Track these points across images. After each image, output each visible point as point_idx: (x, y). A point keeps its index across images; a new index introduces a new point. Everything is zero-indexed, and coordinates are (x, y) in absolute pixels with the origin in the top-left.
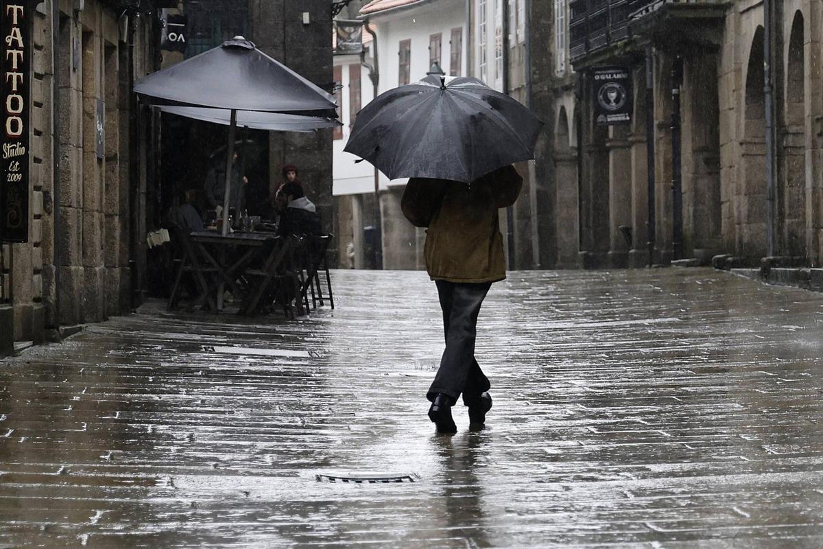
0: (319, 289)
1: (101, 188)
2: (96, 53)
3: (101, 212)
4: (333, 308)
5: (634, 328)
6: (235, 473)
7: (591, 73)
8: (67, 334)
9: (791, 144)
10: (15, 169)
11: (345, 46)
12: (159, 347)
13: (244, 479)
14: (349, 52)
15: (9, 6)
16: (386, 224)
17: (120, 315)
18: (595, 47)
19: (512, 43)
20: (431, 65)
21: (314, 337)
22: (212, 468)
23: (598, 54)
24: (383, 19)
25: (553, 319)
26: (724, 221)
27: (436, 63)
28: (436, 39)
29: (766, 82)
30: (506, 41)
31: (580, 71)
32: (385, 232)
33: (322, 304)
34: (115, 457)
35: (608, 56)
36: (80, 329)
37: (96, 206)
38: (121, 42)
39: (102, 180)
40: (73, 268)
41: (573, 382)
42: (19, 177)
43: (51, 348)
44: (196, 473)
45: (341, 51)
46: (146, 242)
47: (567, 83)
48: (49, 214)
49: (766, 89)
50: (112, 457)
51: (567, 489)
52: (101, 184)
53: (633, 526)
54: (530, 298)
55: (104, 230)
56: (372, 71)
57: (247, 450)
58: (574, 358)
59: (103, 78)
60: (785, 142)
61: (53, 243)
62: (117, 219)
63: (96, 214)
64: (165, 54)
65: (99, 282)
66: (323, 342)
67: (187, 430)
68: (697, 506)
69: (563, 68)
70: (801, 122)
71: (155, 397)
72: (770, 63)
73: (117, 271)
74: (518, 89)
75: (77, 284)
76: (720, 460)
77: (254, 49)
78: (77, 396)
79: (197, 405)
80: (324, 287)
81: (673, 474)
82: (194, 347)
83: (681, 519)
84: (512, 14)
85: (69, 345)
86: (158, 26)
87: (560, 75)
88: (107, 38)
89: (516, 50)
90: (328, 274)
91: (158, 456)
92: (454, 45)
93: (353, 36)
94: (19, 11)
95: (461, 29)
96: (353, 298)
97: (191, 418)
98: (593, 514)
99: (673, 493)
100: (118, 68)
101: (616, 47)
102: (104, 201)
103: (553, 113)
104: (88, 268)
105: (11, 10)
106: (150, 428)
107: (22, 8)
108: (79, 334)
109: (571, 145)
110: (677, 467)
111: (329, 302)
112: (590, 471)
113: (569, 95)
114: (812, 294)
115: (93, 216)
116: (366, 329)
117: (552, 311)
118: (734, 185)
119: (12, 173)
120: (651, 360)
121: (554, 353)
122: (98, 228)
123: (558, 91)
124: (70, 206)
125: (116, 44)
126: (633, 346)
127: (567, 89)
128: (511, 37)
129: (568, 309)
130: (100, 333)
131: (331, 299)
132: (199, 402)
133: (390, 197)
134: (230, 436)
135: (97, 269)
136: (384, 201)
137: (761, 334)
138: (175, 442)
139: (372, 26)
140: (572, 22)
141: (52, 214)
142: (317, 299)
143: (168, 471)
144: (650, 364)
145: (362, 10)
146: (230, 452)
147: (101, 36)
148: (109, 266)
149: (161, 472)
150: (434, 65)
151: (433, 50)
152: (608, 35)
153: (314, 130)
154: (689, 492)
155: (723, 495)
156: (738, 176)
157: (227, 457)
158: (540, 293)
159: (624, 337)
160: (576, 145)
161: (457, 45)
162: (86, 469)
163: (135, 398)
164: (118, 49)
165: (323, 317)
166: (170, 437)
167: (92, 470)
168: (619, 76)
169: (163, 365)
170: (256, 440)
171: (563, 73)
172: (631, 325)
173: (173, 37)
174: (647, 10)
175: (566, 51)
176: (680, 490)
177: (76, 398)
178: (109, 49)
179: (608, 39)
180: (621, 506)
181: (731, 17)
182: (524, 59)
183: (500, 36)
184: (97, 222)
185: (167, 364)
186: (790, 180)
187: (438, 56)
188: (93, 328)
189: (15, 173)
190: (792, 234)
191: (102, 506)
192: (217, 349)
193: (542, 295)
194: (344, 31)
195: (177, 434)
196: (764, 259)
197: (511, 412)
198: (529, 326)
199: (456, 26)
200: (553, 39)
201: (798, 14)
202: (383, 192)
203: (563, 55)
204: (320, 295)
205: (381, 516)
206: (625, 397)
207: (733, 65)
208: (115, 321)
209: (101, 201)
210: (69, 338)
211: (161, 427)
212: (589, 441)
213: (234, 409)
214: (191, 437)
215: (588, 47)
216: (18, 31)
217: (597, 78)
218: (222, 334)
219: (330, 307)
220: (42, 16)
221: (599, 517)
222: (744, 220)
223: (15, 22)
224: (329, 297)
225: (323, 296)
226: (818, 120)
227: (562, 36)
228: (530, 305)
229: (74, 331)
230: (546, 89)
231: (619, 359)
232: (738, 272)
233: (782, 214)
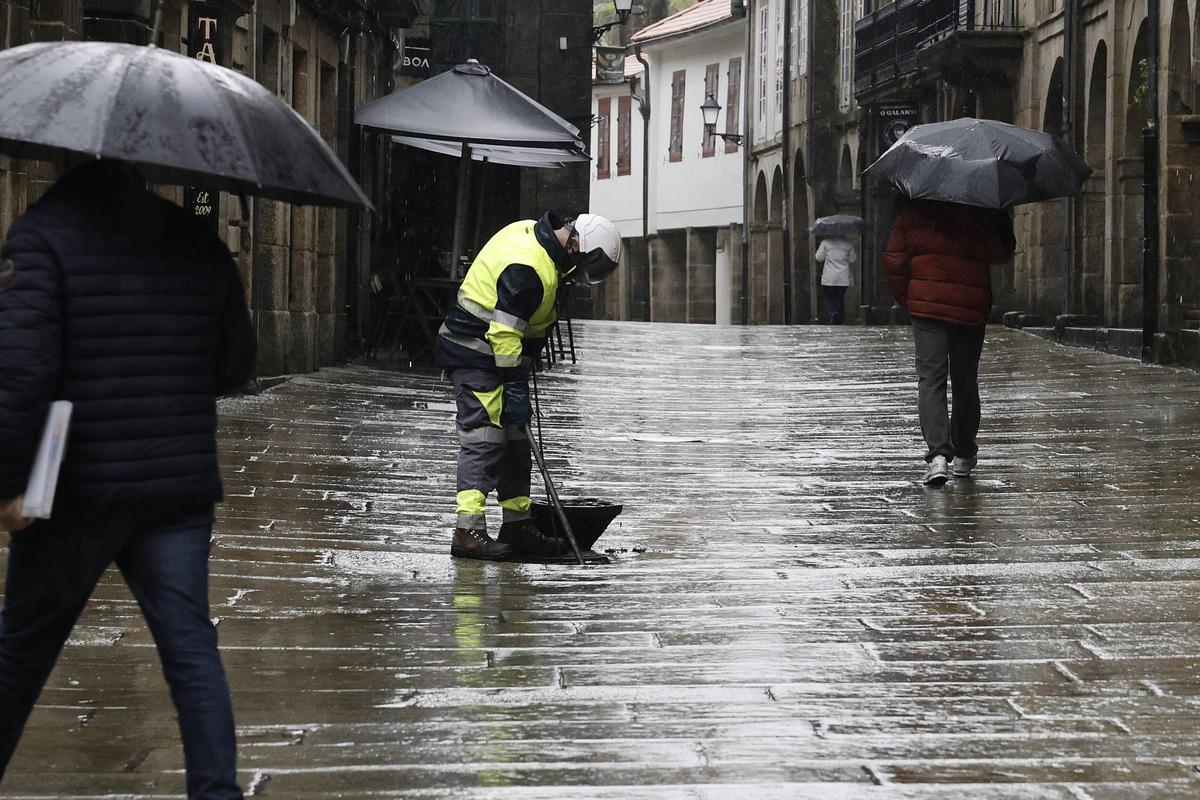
0: (560, 341)
1: (314, 225)
2: (311, 77)
3: (312, 251)
4: (574, 362)
5: (903, 392)
6: (407, 549)
7: (877, 107)
8: (266, 385)
9: (1090, 190)
10: (204, 201)
11: (606, 75)
12: (367, 403)
13: (415, 557)
14: (610, 82)
15: (201, 19)
16: (654, 270)
17: (334, 365)
18: (881, 79)
19: (794, 75)
20: (706, 97)
21: (545, 394)
22: (382, 542)
23: (886, 88)
24: (656, 47)
25: (815, 379)
26: (1017, 275)
27: (711, 96)
28: (713, 70)
29: (1065, 120)
30: (787, 72)
31: (865, 107)
32: (654, 280)
33: (563, 358)
34: (276, 527)
35: (895, 90)
36: (283, 380)
37: (307, 243)
38: (341, 64)
39: (315, 216)
40: (276, 312)
41: (819, 451)
42: (208, 209)
43: (245, 402)
44: (363, 548)
45: (602, 81)
46: (370, 285)
47: (852, 118)
48: (247, 251)
49: (1064, 128)
50: (272, 527)
51: (784, 577)
52: (314, 220)
53: (847, 623)
54: (796, 356)
55: (316, 271)
56: (642, 104)
57: (429, 522)
58: (828, 424)
59: (319, 103)
60: (1084, 187)
61: (250, 284)
62: (332, 259)
63: (307, 254)
64: (398, 80)
65: (308, 330)
66: (552, 400)
67: (367, 498)
68: (926, 600)
69: (848, 103)
70: (1102, 165)
71: (344, 460)
72: (1068, 99)
73: (331, 318)
74: (798, 126)
75: (281, 329)
76: (966, 546)
77: (488, 74)
78: (253, 455)
79: (387, 470)
80: (565, 340)
81: (906, 562)
82: (406, 403)
83: (905, 616)
84: (794, 43)
85: (267, 397)
86: (390, 48)
87: (844, 111)
88: (324, 58)
89: (798, 82)
90: (569, 324)
91: (325, 528)
92: (732, 77)
93: (614, 64)
94: (212, 24)
95: (740, 59)
96: (600, 352)
97: (376, 484)
98: (804, 607)
99: (902, 585)
100: (337, 93)
101: (904, 80)
102: (317, 239)
103: (836, 153)
104: (296, 314)
105: (203, 23)
106: (326, 494)
107: (215, 21)
108: (281, 385)
109: (854, 188)
110: (914, 553)
111: (570, 356)
112: (814, 555)
113: (854, 133)
114: (1107, 357)
115: (302, 255)
116: (606, 387)
117: (817, 371)
118: (1029, 234)
119: (200, 205)
120: (913, 428)
121: (806, 418)
122: (309, 268)
123: (843, 128)
124: (275, 244)
125: (336, 65)
126: (896, 412)
127: (851, 126)
128: (793, 68)
129: (835, 368)
130: (304, 385)
131: (572, 352)
132: (391, 466)
133: (659, 242)
134: (415, 506)
135: (306, 314)
136: (653, 246)
137: (1043, 401)
138: (351, 511)
139: (644, 56)
140: (857, 52)
141: (251, 252)
142: (558, 352)
143: (330, 546)
144: (911, 433)
145: (634, 37)
146: (409, 524)
147: (317, 57)
148: (322, 311)
149: (325, 547)
150: (709, 98)
151: (709, 81)
152: (896, 66)
153: (559, 164)
154: (922, 584)
155: (958, 588)
156: (1034, 227)
157: (404, 530)
158: (807, 349)
159: (889, 401)
160: (860, 188)
161: (736, 76)
162: (238, 541)
163: (320, 460)
164: (337, 71)
165: (560, 373)
166: (346, 506)
167: (244, 542)
168: (907, 112)
169: (364, 422)
170: (443, 512)
171: (848, 109)
172: (900, 389)
173: (416, 62)
174: (936, 39)
175: (851, 84)
176: (911, 581)
177: (253, 459)
178: (326, 71)
179: (897, 71)
180: (840, 599)
181: (1029, 48)
182: (805, 91)
183: (781, 68)
184: (307, 263)
185: (369, 422)
186: (1089, 229)
187: (715, 88)
188: (299, 380)
189: (204, 205)
190: (1090, 290)
191: (244, 585)
192: (431, 406)
193: (811, 352)
194: (604, 57)
195: (355, 502)
196: (1058, 317)
197: (741, 485)
198: (788, 386)
199: (736, 56)
200: (838, 70)
201: (1102, 46)
202: (653, 237)
203: (849, 88)
204: (561, 349)
205: (561, 604)
206: (872, 469)
207: (1030, 101)
208: (326, 372)
209: (313, 239)
210: (269, 390)
211: (339, 493)
212: (821, 520)
213: (427, 474)
214: (369, 505)
215: (874, 78)
216: (210, 46)
217: (883, 113)
218: (441, 389)
219: (571, 362)
220: (243, 31)
221: (811, 611)
222: (1038, 273)
223: (207, 37)
224: (569, 349)
225: (565, 349)
226: (1119, 162)
227: (847, 68)
228: (795, 363)
229: (274, 383)
230: (828, 125)
231: (878, 426)
232: (1029, 331)
233: (1079, 267)
